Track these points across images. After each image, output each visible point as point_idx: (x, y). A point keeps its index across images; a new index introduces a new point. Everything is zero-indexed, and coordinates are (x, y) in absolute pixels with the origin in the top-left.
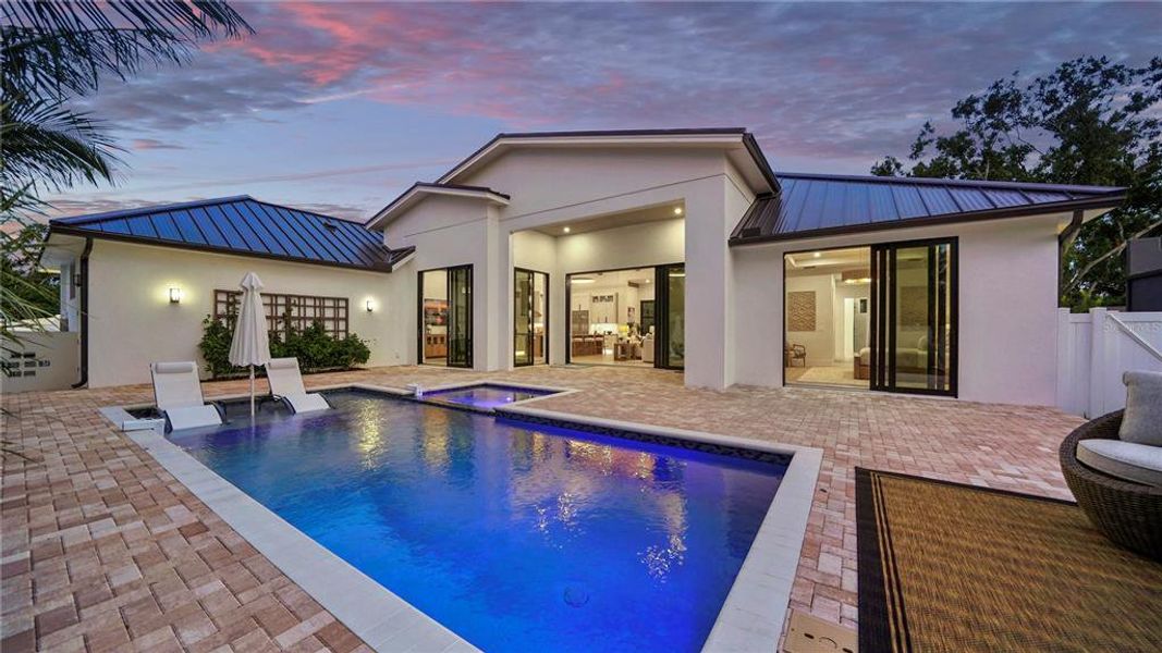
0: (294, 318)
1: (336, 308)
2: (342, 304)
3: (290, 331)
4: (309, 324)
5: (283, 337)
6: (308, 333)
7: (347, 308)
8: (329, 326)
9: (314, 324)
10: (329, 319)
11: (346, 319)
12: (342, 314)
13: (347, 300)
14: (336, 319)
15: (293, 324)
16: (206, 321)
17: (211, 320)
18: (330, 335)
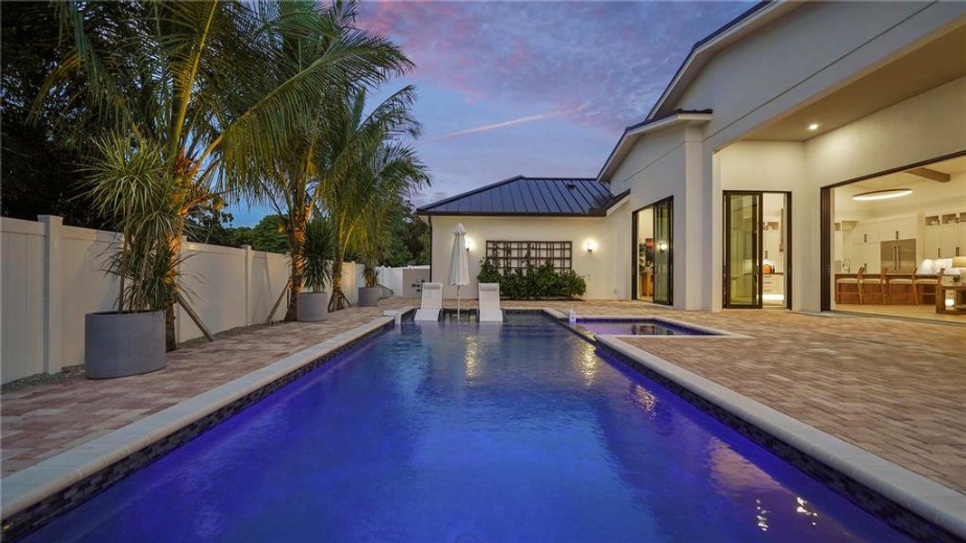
0: (532, 259)
1: (563, 249)
2: (567, 246)
3: (530, 268)
4: (543, 263)
5: (525, 273)
6: (541, 270)
7: (571, 249)
8: (557, 264)
9: (546, 263)
10: (557, 259)
11: (570, 259)
12: (567, 254)
13: (570, 243)
14: (562, 259)
15: (532, 263)
16: (481, 261)
17: (484, 261)
18: (557, 271)
